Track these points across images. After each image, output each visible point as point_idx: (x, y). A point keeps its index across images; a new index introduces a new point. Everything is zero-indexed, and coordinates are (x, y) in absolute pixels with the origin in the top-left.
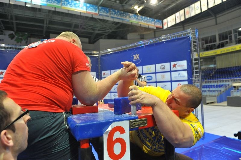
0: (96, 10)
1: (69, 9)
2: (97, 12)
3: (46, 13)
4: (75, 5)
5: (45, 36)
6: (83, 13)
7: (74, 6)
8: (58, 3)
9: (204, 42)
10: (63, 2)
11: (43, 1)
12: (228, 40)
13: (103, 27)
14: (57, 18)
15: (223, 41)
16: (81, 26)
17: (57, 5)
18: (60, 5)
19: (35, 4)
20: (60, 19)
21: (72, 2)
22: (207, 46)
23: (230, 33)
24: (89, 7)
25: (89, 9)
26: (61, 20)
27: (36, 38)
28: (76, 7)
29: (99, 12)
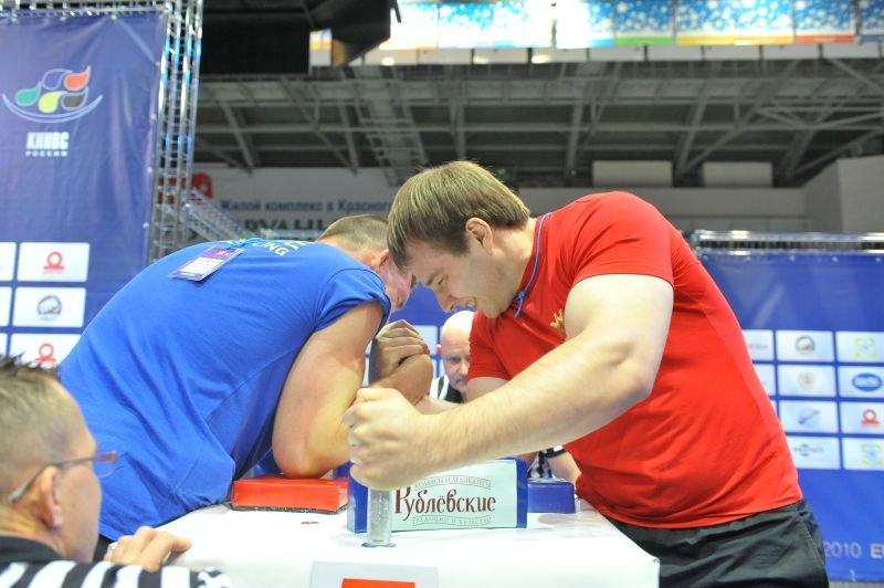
0: (841, 21)
1: (707, 43)
2: (850, 29)
3: (596, 75)
4: (735, 17)
5: (574, 173)
6: (771, 47)
7: (732, 22)
8: (660, 25)
10: (682, 14)
11: (600, 31)
13: (863, 97)
14: (640, 92)
16: (745, 109)
17: (659, 35)
18: (668, 34)
19: (565, 50)
20: (649, 93)
21: (721, 8)
24: (806, 13)
25: (808, 21)
26: (653, 99)
27: (534, 186)
28: (742, 25)
29: (859, 26)
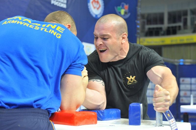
9: (145, 21)
12: (181, 24)
15: (174, 25)
22: (149, 29)
23: (185, 13)
